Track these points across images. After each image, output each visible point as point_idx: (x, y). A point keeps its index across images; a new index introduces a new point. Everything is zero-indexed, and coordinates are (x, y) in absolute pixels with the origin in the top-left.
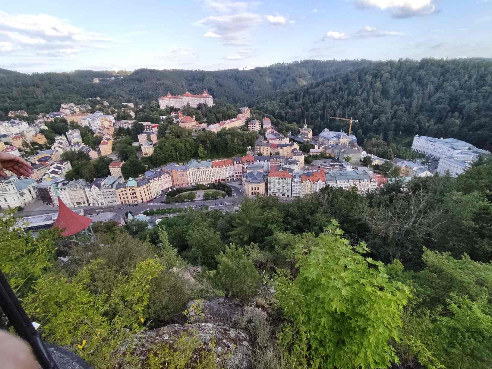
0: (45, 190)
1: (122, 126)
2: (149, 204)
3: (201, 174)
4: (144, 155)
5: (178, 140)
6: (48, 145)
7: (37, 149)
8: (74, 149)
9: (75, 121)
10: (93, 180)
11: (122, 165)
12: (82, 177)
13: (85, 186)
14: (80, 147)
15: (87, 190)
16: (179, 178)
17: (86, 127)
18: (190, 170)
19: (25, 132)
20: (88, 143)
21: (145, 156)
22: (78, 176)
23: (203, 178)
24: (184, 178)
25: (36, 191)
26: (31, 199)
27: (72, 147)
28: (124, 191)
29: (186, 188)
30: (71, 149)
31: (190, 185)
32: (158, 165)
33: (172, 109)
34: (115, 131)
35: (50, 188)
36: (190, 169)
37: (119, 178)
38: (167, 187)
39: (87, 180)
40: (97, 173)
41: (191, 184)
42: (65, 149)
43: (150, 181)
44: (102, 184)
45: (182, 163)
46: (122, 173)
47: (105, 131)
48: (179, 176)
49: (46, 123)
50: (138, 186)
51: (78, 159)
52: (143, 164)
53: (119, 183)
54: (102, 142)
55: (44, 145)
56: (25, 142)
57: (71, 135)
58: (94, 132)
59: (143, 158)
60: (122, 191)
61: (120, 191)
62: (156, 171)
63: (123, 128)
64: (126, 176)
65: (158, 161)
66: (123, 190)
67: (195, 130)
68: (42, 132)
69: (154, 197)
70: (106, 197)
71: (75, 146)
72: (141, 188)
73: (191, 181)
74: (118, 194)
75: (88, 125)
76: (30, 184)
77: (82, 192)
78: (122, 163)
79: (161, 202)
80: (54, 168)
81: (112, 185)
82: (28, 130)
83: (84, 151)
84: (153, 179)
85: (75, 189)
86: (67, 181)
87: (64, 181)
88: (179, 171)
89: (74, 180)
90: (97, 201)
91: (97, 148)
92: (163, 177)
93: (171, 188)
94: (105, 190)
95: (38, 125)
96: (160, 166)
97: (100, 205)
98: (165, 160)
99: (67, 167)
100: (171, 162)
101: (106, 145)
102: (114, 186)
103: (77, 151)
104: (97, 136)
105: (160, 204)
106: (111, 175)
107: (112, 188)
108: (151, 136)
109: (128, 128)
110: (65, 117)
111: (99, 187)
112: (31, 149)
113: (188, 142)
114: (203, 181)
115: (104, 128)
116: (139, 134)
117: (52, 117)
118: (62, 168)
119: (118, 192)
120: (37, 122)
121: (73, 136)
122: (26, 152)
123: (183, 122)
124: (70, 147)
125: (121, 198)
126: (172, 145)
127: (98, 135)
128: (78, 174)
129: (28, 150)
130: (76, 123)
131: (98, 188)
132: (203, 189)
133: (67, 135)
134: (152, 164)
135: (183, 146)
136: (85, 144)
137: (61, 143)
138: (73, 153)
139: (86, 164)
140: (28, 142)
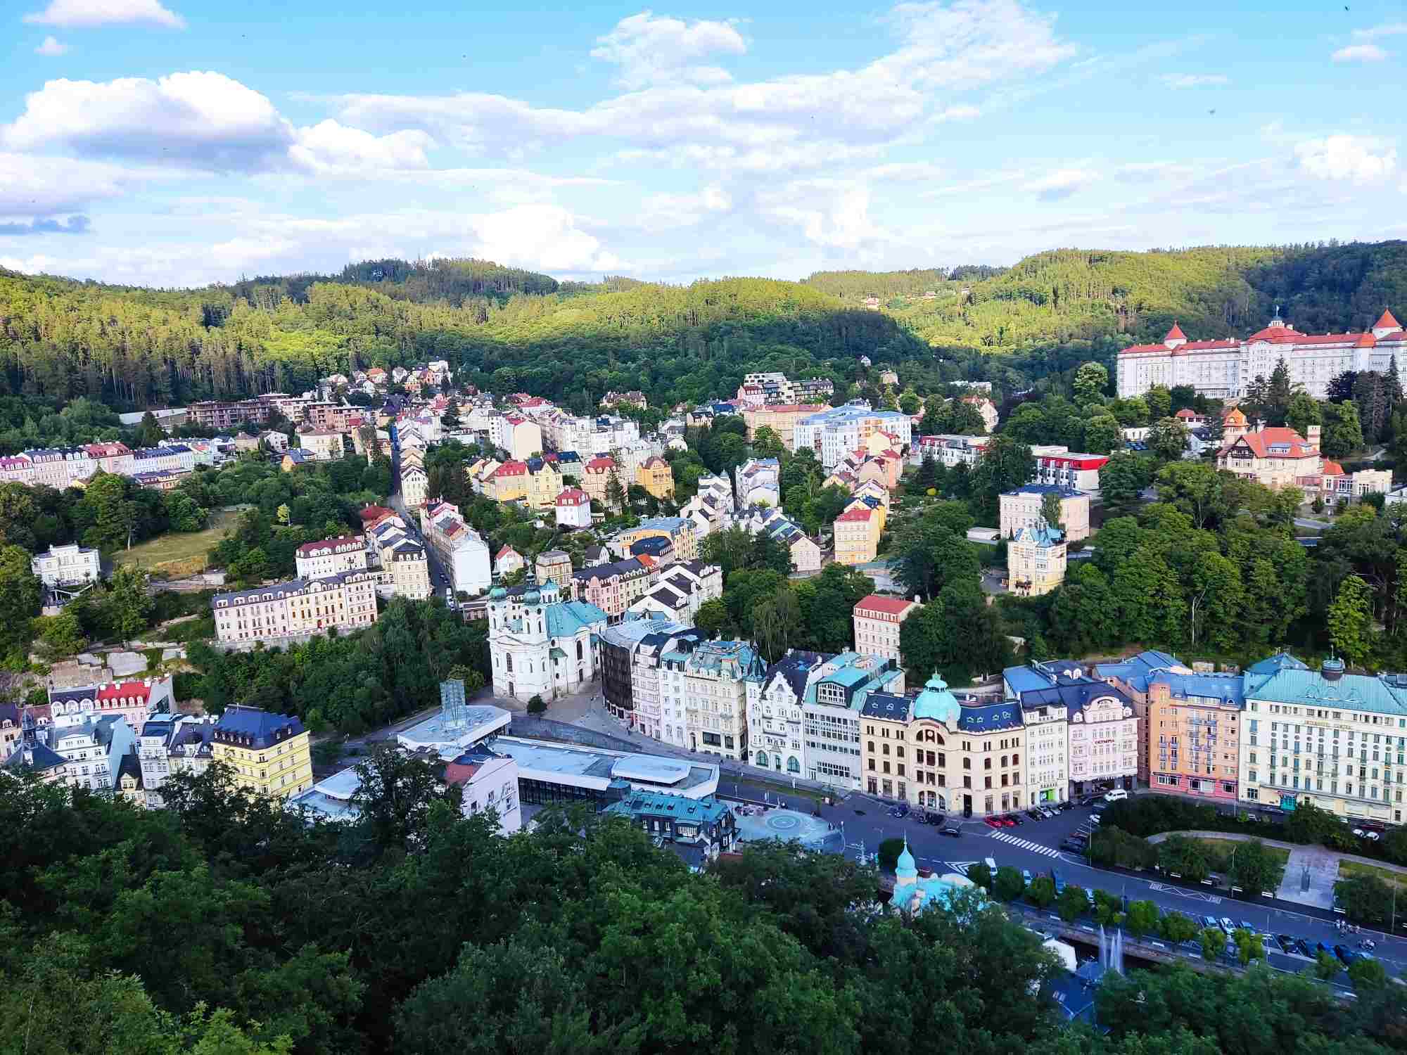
0: (618, 655)
1: (936, 457)
2: (997, 835)
3: (1328, 750)
4: (1012, 588)
5: (1210, 537)
6: (675, 504)
7: (638, 511)
8: (748, 526)
9: (773, 428)
10: (781, 655)
11: (909, 614)
12: (745, 634)
13: (750, 671)
14: (768, 523)
15: (753, 687)
16: (1185, 743)
17: (805, 452)
18: (1261, 713)
19: (624, 451)
20: (798, 510)
21: (1018, 591)
22: (734, 625)
23: (1343, 778)
24: (1219, 748)
25: (597, 653)
26: (576, 678)
27: (741, 517)
28: (893, 734)
29: (1218, 807)
30: (737, 526)
31: (1243, 795)
32: (1074, 644)
33: (1183, 398)
34: (905, 474)
35: (638, 650)
36: (1263, 706)
37: (884, 669)
38: (1106, 774)
39: (761, 650)
40: (802, 628)
41: (1252, 793)
42: (717, 524)
43: (1028, 717)
44: (813, 677)
45: (1211, 665)
46: (902, 649)
47: (871, 469)
48: (1184, 727)
49: (686, 431)
50: (962, 724)
51: (749, 563)
52: (1002, 626)
53: (880, 690)
54: (846, 510)
55: (661, 501)
56: (616, 483)
57: (748, 475)
58: (826, 472)
59: (1008, 602)
60: (885, 733)
61: (878, 732)
62: (1060, 674)
63: (942, 465)
64: (917, 668)
65: (1081, 626)
66: (893, 726)
67: (1309, 500)
68: (670, 456)
69: (1026, 803)
70: (812, 738)
71: (751, 517)
72: (977, 741)
73: (1253, 776)
74: (865, 739)
75: (812, 445)
76: (586, 624)
77: (735, 692)
78: (911, 607)
79: (1063, 848)
80: (669, 580)
81: (849, 692)
82: (632, 448)
83: (778, 536)
84: (1043, 712)
85: (713, 672)
86: (694, 638)
87: (685, 633)
88: (1195, 701)
89: (719, 638)
90: (776, 748)
91: (825, 533)
92: (1093, 710)
93: (1127, 782)
94: (819, 710)
95: (665, 436)
96: (1084, 652)
97: (784, 769)
98: (1115, 631)
99: (711, 585)
100: (1144, 644)
101: (861, 524)
102: (860, 698)
103: (754, 533)
104: (834, 488)
105: (1055, 854)
106: (853, 649)
107: (848, 706)
108: (1064, 503)
109: (962, 466)
110: (747, 416)
111: (798, 685)
112: (624, 508)
113: (1265, 555)
114: (1334, 795)
115: (868, 458)
116: (1006, 491)
117: (707, 414)
118: (693, 586)
119: (871, 731)
120: (663, 428)
121: (755, 480)
122: (609, 515)
123: (1244, 452)
124: (736, 517)
125: (872, 766)
126: (1173, 560)
127: (840, 483)
128: (737, 618)
129: (617, 511)
130: (776, 437)
131: (795, 692)
132: (1331, 845)
133: (738, 478)
134: (1043, 634)
135: (1237, 571)
136: (784, 513)
137: (711, 501)
138: (738, 538)
139: (771, 586)
140: (624, 483)
